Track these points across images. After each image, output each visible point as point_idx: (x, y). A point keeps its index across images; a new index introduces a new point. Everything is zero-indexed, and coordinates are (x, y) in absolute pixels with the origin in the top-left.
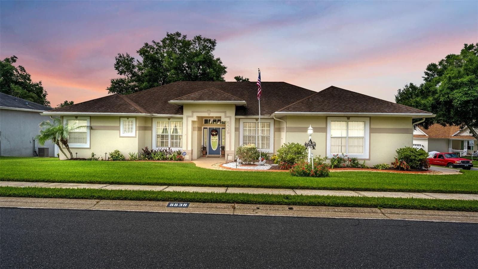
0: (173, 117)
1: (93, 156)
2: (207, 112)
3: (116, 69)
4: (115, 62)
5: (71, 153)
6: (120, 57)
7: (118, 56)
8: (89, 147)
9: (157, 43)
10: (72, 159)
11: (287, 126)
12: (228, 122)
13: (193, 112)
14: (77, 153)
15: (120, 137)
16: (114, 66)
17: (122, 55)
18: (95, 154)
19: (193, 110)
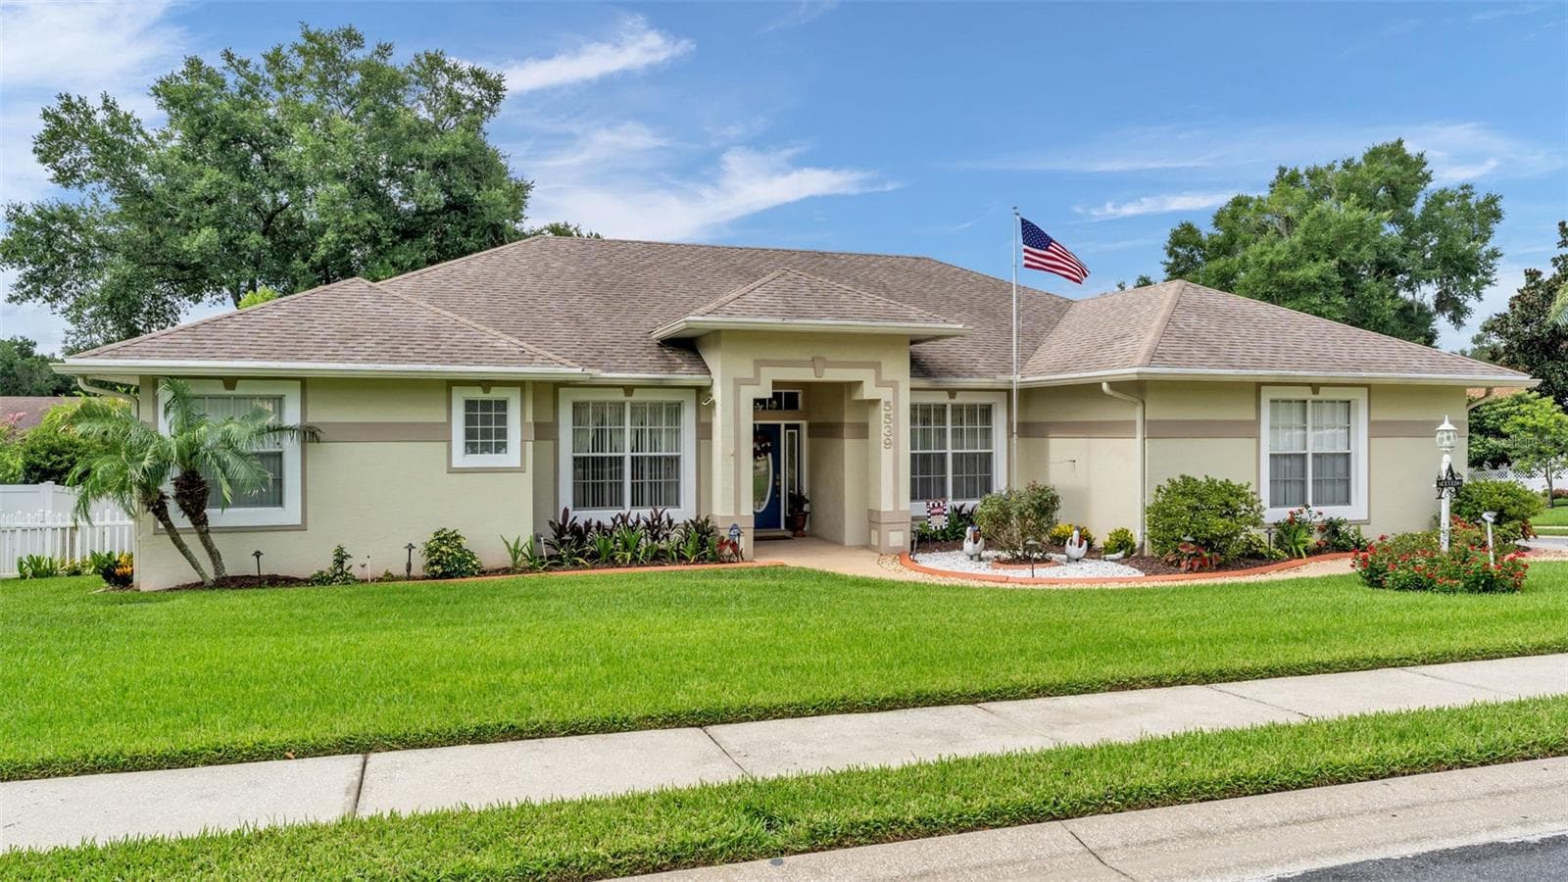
0: (666, 383)
1: (340, 562)
2: (813, 363)
3: (44, 161)
4: (40, 126)
5: (214, 556)
6: (69, 107)
7: (55, 105)
8: (298, 522)
9: (240, 62)
10: (224, 583)
11: (1147, 418)
12: (887, 403)
13: (759, 364)
14: (258, 554)
15: (452, 471)
16: (33, 146)
17: (74, 100)
18: (347, 551)
19: (758, 358)
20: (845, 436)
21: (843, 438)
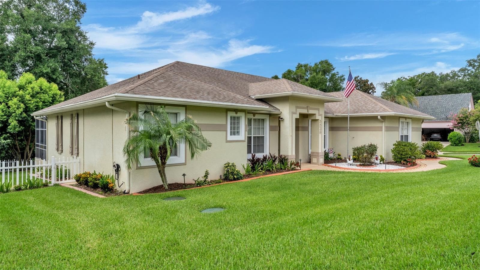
1: (207, 176)
8: (184, 162)
11: (385, 126)
12: (320, 121)
13: (297, 107)
15: (227, 142)
20: (300, 130)
21: (299, 131)
